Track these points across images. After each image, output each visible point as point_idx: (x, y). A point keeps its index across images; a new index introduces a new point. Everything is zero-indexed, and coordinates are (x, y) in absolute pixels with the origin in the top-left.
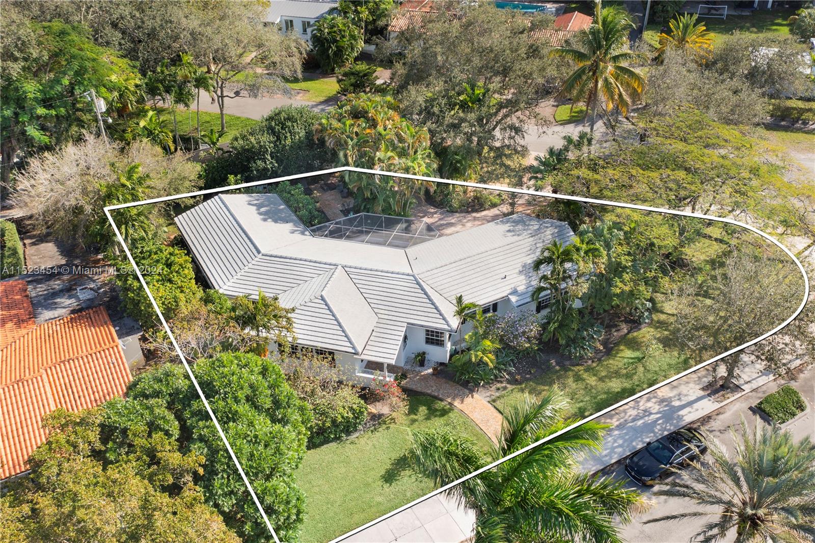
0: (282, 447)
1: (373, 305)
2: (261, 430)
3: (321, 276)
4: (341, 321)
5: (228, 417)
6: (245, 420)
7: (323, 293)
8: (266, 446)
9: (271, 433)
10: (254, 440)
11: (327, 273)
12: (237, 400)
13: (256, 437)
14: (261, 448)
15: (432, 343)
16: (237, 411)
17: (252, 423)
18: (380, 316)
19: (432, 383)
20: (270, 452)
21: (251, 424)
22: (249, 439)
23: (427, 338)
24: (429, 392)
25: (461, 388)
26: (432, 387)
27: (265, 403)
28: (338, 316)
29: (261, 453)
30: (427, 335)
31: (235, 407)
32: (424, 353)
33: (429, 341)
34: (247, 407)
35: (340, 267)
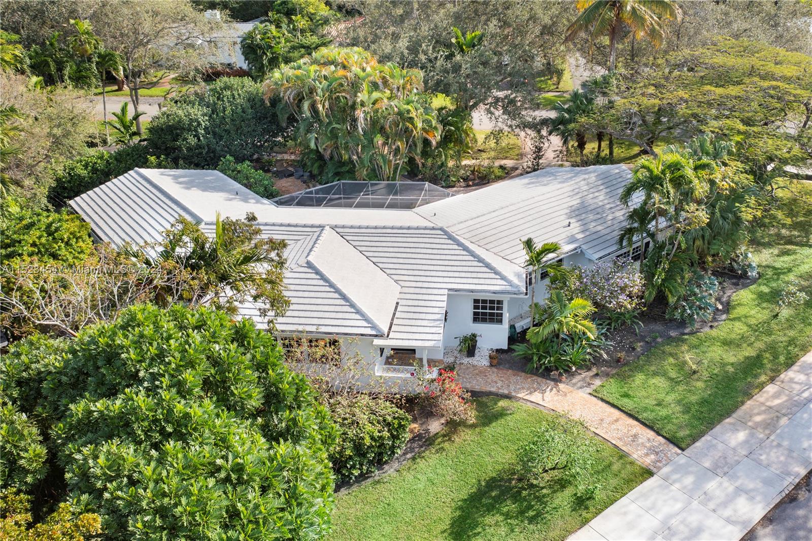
0: (302, 487)
1: (388, 271)
2: (249, 452)
3: (300, 243)
4: (345, 291)
5: (162, 431)
6: (207, 433)
7: (310, 258)
8: (264, 490)
9: (271, 460)
10: (234, 476)
11: (310, 237)
12: (183, 391)
13: (239, 469)
14: (253, 495)
15: (484, 320)
16: (187, 416)
17: (223, 440)
18: (402, 284)
19: (494, 377)
20: (273, 502)
21: (223, 442)
22: (223, 475)
23: (475, 314)
24: (493, 390)
25: (540, 379)
26: (496, 382)
27: (250, 397)
28: (339, 285)
29: (257, 506)
30: (476, 307)
31: (180, 407)
32: (474, 336)
33: (477, 318)
34: (209, 404)
35: (327, 228)
